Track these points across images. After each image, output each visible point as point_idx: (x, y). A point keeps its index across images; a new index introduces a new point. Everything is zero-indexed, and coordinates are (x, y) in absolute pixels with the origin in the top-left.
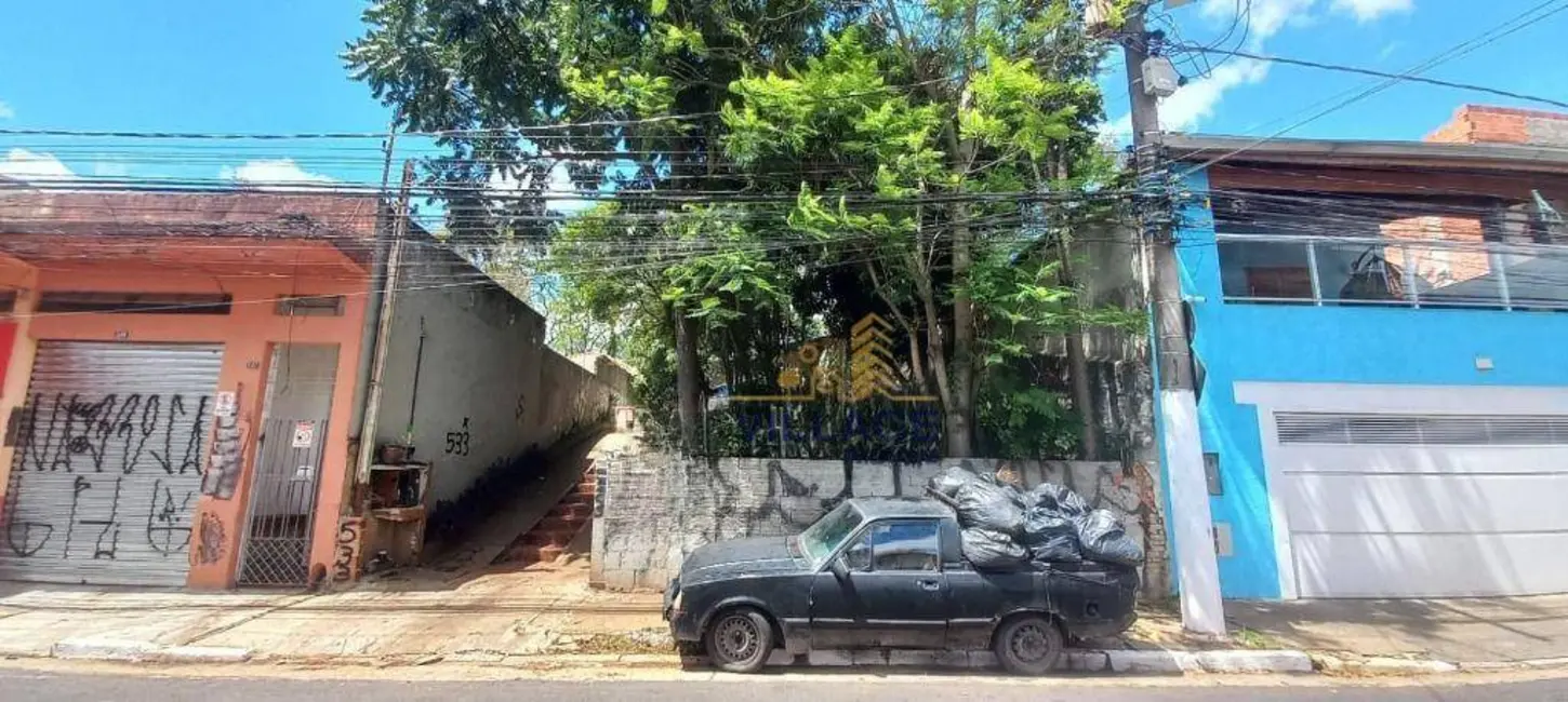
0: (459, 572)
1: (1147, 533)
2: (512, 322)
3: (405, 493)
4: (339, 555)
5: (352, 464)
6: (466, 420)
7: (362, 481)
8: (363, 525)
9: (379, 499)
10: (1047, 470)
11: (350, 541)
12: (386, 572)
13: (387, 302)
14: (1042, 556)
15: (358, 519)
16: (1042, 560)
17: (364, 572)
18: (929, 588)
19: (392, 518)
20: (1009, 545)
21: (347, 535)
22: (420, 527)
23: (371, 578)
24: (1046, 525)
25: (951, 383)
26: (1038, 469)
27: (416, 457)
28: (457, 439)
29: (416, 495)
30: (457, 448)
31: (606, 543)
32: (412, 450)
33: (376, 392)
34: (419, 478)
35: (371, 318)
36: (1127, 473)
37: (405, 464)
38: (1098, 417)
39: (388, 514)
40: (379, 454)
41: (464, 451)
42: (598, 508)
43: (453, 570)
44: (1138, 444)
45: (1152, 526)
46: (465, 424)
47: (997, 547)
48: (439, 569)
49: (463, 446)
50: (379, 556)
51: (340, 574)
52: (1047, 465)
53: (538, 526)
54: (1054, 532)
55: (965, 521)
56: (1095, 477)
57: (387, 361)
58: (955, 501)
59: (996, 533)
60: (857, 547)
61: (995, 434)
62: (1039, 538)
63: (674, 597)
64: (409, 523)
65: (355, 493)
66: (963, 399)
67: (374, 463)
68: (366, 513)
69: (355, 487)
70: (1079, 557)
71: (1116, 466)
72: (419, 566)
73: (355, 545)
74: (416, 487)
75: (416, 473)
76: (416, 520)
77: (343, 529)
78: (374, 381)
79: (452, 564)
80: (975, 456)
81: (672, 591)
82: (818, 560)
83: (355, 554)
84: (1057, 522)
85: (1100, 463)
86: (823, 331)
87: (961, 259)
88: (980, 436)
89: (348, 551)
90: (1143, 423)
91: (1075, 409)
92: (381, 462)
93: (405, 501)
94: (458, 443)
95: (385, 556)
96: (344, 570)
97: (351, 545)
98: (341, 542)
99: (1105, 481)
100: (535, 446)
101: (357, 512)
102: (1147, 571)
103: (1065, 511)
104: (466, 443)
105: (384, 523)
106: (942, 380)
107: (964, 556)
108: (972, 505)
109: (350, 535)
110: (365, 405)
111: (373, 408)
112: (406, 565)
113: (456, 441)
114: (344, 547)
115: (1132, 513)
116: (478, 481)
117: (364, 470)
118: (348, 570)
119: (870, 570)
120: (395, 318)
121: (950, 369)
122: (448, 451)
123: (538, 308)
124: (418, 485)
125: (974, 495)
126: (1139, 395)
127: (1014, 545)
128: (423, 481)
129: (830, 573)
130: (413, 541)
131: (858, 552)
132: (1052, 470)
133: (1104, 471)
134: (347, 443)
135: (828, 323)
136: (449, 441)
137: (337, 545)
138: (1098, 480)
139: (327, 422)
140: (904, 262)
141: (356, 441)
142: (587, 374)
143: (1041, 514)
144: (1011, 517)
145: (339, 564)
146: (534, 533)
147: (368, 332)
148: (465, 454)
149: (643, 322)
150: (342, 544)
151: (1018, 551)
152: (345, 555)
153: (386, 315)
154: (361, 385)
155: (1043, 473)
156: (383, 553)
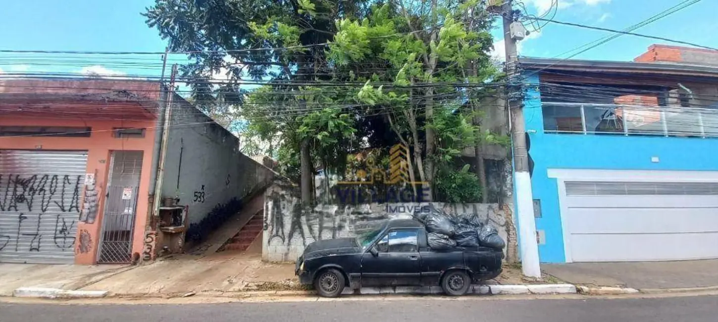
0: (202, 256)
1: (509, 234)
2: (224, 141)
3: (176, 220)
4: (146, 249)
5: (150, 208)
6: (203, 186)
7: (156, 214)
8: (156, 235)
9: (163, 222)
10: (466, 208)
11: (150, 242)
12: (169, 256)
13: (165, 131)
14: (462, 244)
15: (154, 232)
16: (462, 246)
17: (157, 256)
18: (414, 259)
19: (170, 231)
20: (448, 240)
21: (149, 240)
22: (182, 235)
23: (161, 259)
24: (464, 231)
25: (424, 169)
26: (462, 207)
27: (180, 203)
28: (199, 195)
29: (181, 220)
30: (199, 199)
31: (269, 242)
32: (178, 200)
33: (161, 173)
34: (182, 213)
35: (158, 139)
36: (501, 208)
37: (176, 206)
38: (488, 184)
39: (168, 230)
40: (163, 202)
41: (202, 200)
42: (266, 226)
43: (199, 254)
44: (505, 196)
45: (511, 231)
46: (203, 188)
47: (443, 241)
48: (192, 254)
49: (202, 198)
50: (164, 249)
51: (146, 257)
52: (466, 206)
53: (237, 235)
54: (467, 234)
55: (429, 230)
56: (487, 210)
57: (166, 157)
58: (425, 221)
59: (442, 235)
60: (381, 242)
61: (444, 191)
62: (461, 236)
63: (301, 264)
64: (177, 234)
65: (152, 221)
66: (430, 177)
67: (161, 206)
68: (158, 230)
69: (152, 217)
70: (478, 245)
71: (495, 206)
72: (183, 253)
73: (153, 244)
74: (181, 217)
75: (180, 211)
76: (181, 232)
77: (147, 237)
78: (160, 168)
79: (199, 252)
80: (434, 201)
81: (299, 262)
82: (364, 247)
83: (153, 248)
84: (469, 230)
85: (489, 204)
86: (368, 145)
87: (429, 112)
88: (437, 192)
89: (150, 247)
90: (508, 186)
91: (479, 181)
92: (164, 206)
93: (176, 223)
94: (200, 197)
95: (167, 249)
96: (148, 255)
97: (151, 244)
98: (146, 242)
99: (491, 212)
100: (235, 198)
101: (153, 229)
102: (509, 251)
103: (473, 225)
104: (203, 197)
105: (167, 234)
106: (420, 168)
107: (428, 245)
108: (432, 223)
109: (151, 240)
110: (156, 179)
111: (160, 182)
112: (177, 253)
113: (198, 195)
114: (148, 245)
115: (502, 226)
116: (209, 214)
117: (156, 209)
118: (150, 255)
119: (387, 251)
120: (169, 138)
121: (424, 163)
122: (195, 201)
123: (235, 133)
124: (181, 216)
125: (433, 219)
126: (506, 174)
127: (450, 240)
128: (184, 214)
129: (369, 253)
130: (180, 242)
131: (382, 244)
132: (468, 207)
133: (490, 208)
134: (148, 197)
135: (369, 141)
136: (195, 196)
137: (144, 244)
138: (488, 211)
139: (138, 187)
140: (404, 114)
141: (152, 196)
142: (259, 165)
143: (462, 226)
144: (448, 228)
145: (146, 253)
146: (235, 238)
147: (157, 146)
148: (202, 202)
149: (285, 141)
150: (147, 243)
151: (452, 242)
152: (148, 248)
153: (165, 138)
154: (154, 170)
155: (464, 208)
156: (166, 247)
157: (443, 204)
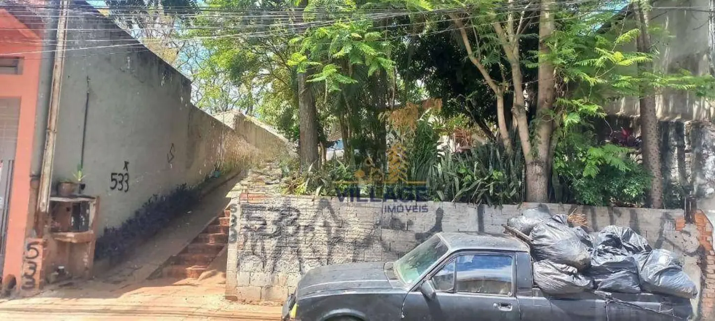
0: (121, 285)
2: (163, 82)
3: (78, 221)
4: (26, 269)
5: (34, 197)
6: (126, 163)
7: (43, 210)
8: (44, 245)
9: (57, 224)
10: (615, 216)
11: (33, 258)
12: (65, 282)
13: (58, 62)
14: (603, 287)
15: (41, 240)
16: (605, 290)
17: (46, 282)
18: (504, 309)
19: (68, 241)
20: (575, 276)
21: (32, 253)
22: (91, 248)
23: (53, 286)
24: (609, 260)
25: (531, 138)
26: (607, 215)
27: (86, 192)
28: (119, 178)
29: (87, 221)
30: (119, 186)
31: (238, 265)
32: (83, 187)
33: (52, 138)
34: (89, 208)
35: (45, 76)
36: (689, 219)
37: (77, 197)
38: (665, 170)
39: (65, 237)
40: (56, 188)
41: (125, 188)
42: (233, 235)
43: (119, 282)
44: (700, 194)
45: (709, 267)
46: (126, 167)
47: (566, 277)
48: (106, 281)
49: (125, 184)
50: (58, 270)
51: (27, 283)
52: (616, 212)
53: (185, 251)
54: (616, 267)
55: (537, 254)
56: (659, 221)
57: (60, 111)
58: (530, 237)
59: (564, 266)
60: (442, 273)
61: (570, 183)
62: (603, 271)
63: (291, 307)
64: (82, 245)
65: (38, 221)
66: (542, 153)
67: (52, 196)
68: (47, 236)
69: (37, 214)
70: (638, 289)
71: (678, 214)
72: (91, 279)
73: (39, 261)
74: (87, 217)
75: (86, 205)
76: (88, 242)
77: (29, 248)
78: (50, 129)
79: (117, 278)
80: (550, 201)
81: (289, 303)
82: (410, 281)
83: (39, 268)
84: (620, 259)
85: (664, 211)
87: (547, 27)
88: (556, 183)
89: (33, 265)
90: (708, 176)
91: (645, 162)
92: (58, 195)
93: (77, 227)
94: (121, 182)
95: (63, 269)
96: (30, 280)
97: (35, 260)
98: (27, 258)
99: (667, 226)
100: (184, 185)
101: (40, 234)
102: (703, 305)
103: (628, 249)
104: (127, 181)
105: (62, 245)
106: (524, 135)
107: (535, 284)
108: (544, 241)
109: (35, 253)
110: (43, 148)
111: (50, 152)
112: (81, 278)
113: (119, 180)
114: (30, 262)
115: (692, 255)
116: (137, 213)
117: (44, 201)
118: (34, 280)
119: (453, 292)
120: (65, 76)
121: (531, 125)
122: (113, 188)
123: (186, 73)
124: (88, 215)
125: (547, 233)
126: (705, 151)
127: (580, 276)
128: (92, 212)
129: (419, 293)
130: (86, 258)
131: (443, 277)
132: (620, 215)
133: (667, 217)
134: (29, 179)
136: (113, 180)
137: (24, 261)
138: (662, 225)
139: (13, 162)
140: (494, 32)
141: (37, 177)
142: (228, 128)
143: (606, 251)
144: (579, 253)
145: (26, 275)
146: (183, 255)
147: (43, 89)
148: (126, 191)
149: (273, 86)
150: (29, 260)
151: (583, 282)
152: (31, 268)
153: (57, 74)
154: (40, 131)
155: (611, 216)
156: (61, 267)
157: (567, 206)
